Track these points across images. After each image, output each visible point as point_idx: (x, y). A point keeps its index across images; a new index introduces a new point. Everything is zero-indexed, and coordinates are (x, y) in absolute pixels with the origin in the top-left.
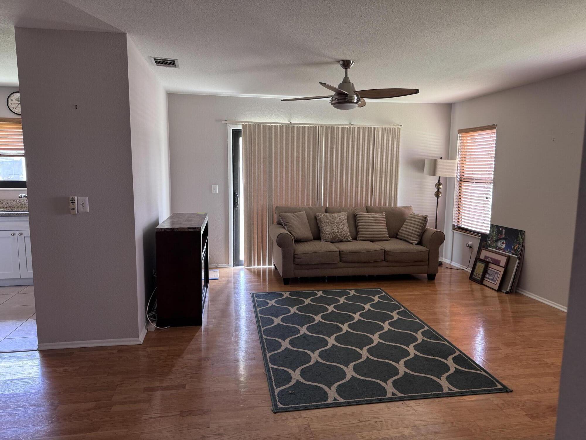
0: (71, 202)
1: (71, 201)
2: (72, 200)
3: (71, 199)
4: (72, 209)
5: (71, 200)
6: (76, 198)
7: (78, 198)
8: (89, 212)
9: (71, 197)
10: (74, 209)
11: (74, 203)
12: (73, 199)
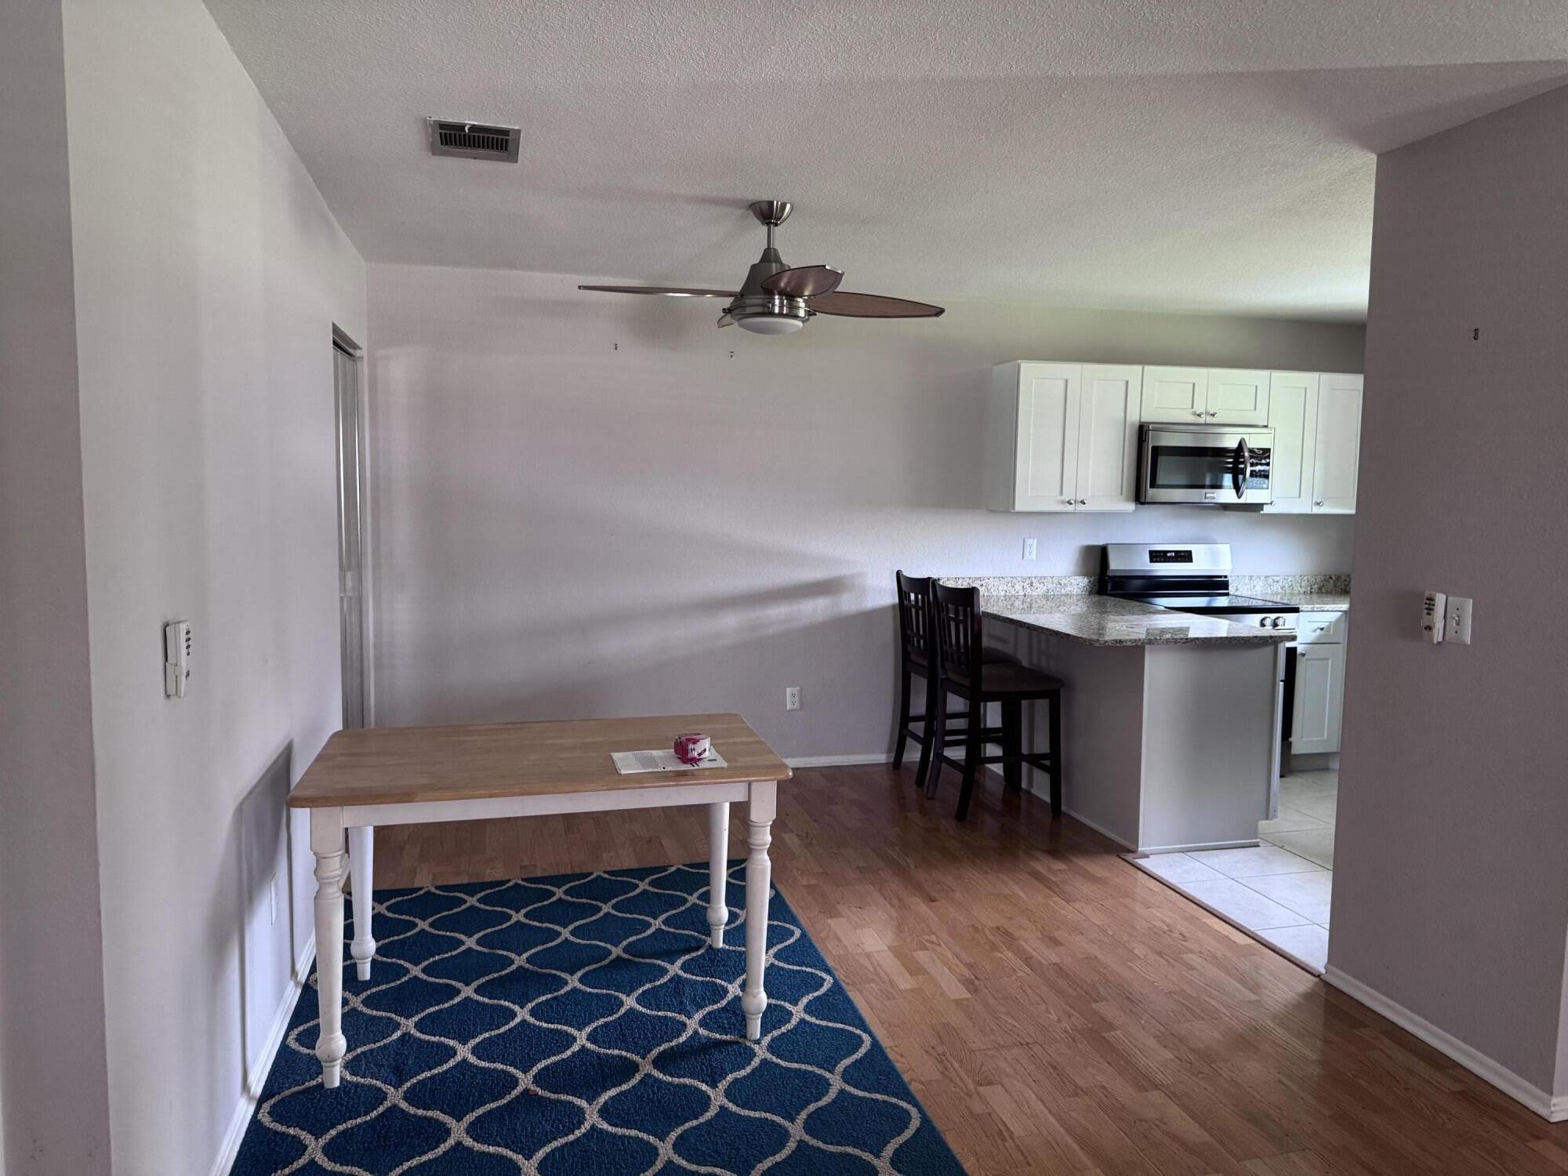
0: (1426, 609)
1: (1426, 604)
2: (1428, 602)
3: (1427, 599)
4: (1426, 629)
5: (1425, 601)
6: (1440, 599)
7: (1449, 598)
8: (1469, 643)
9: (1427, 594)
10: (1429, 628)
11: (1432, 612)
12: (1431, 599)
